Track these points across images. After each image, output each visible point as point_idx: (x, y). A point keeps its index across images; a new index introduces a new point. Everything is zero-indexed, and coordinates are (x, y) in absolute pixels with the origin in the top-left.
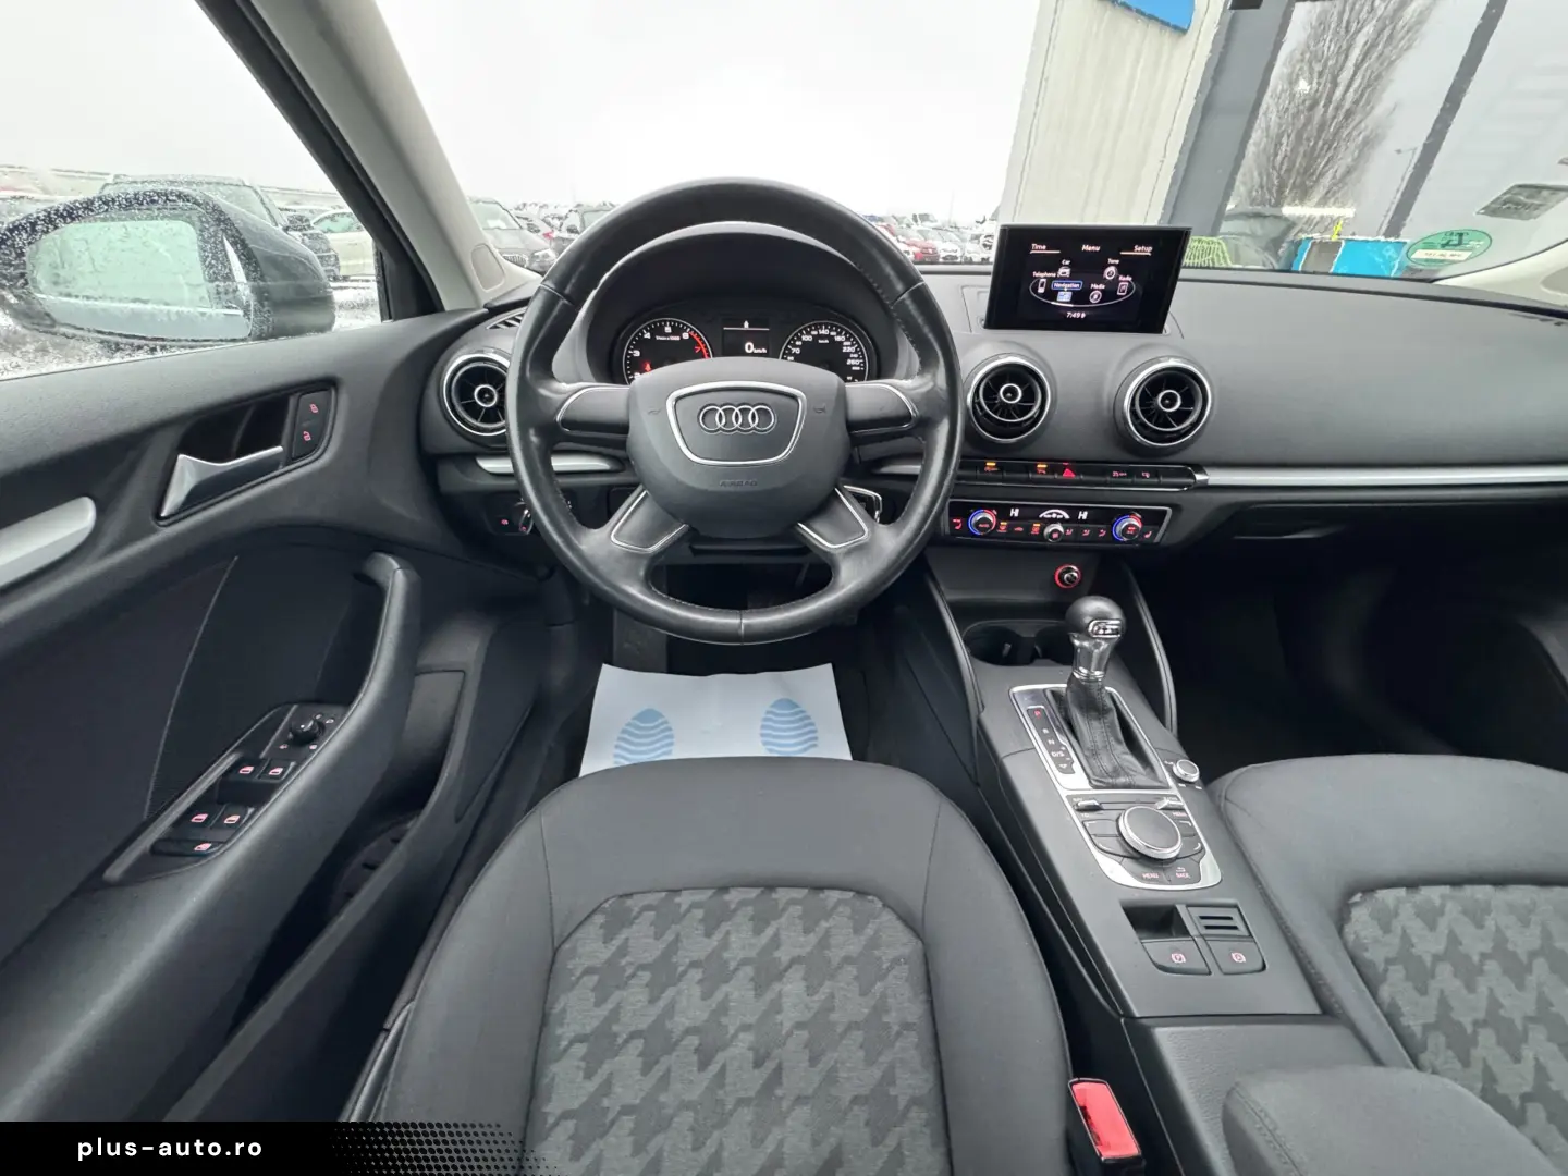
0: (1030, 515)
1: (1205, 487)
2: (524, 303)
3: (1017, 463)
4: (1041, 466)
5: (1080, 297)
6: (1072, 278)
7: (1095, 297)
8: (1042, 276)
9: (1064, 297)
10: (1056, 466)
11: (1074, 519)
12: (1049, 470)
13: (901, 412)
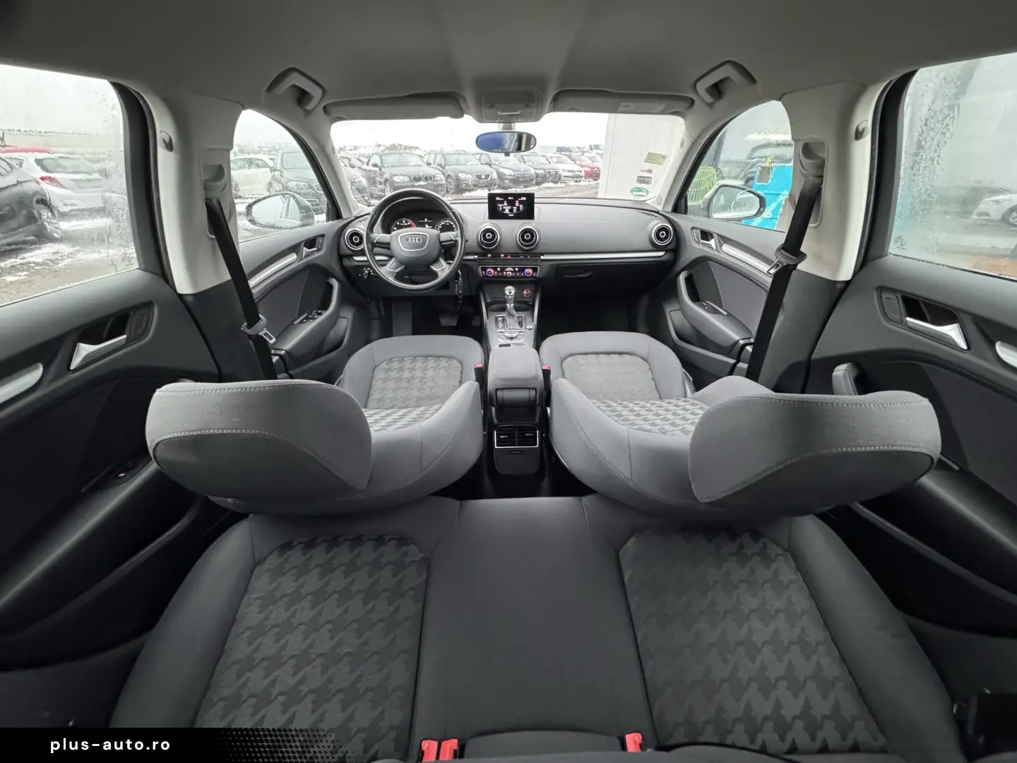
0: (503, 270)
1: (544, 260)
2: (368, 214)
3: (496, 255)
4: (502, 255)
5: (511, 210)
6: (508, 205)
7: (515, 211)
8: (500, 205)
9: (507, 211)
10: (506, 255)
11: (515, 271)
12: (504, 256)
13: (450, 239)
